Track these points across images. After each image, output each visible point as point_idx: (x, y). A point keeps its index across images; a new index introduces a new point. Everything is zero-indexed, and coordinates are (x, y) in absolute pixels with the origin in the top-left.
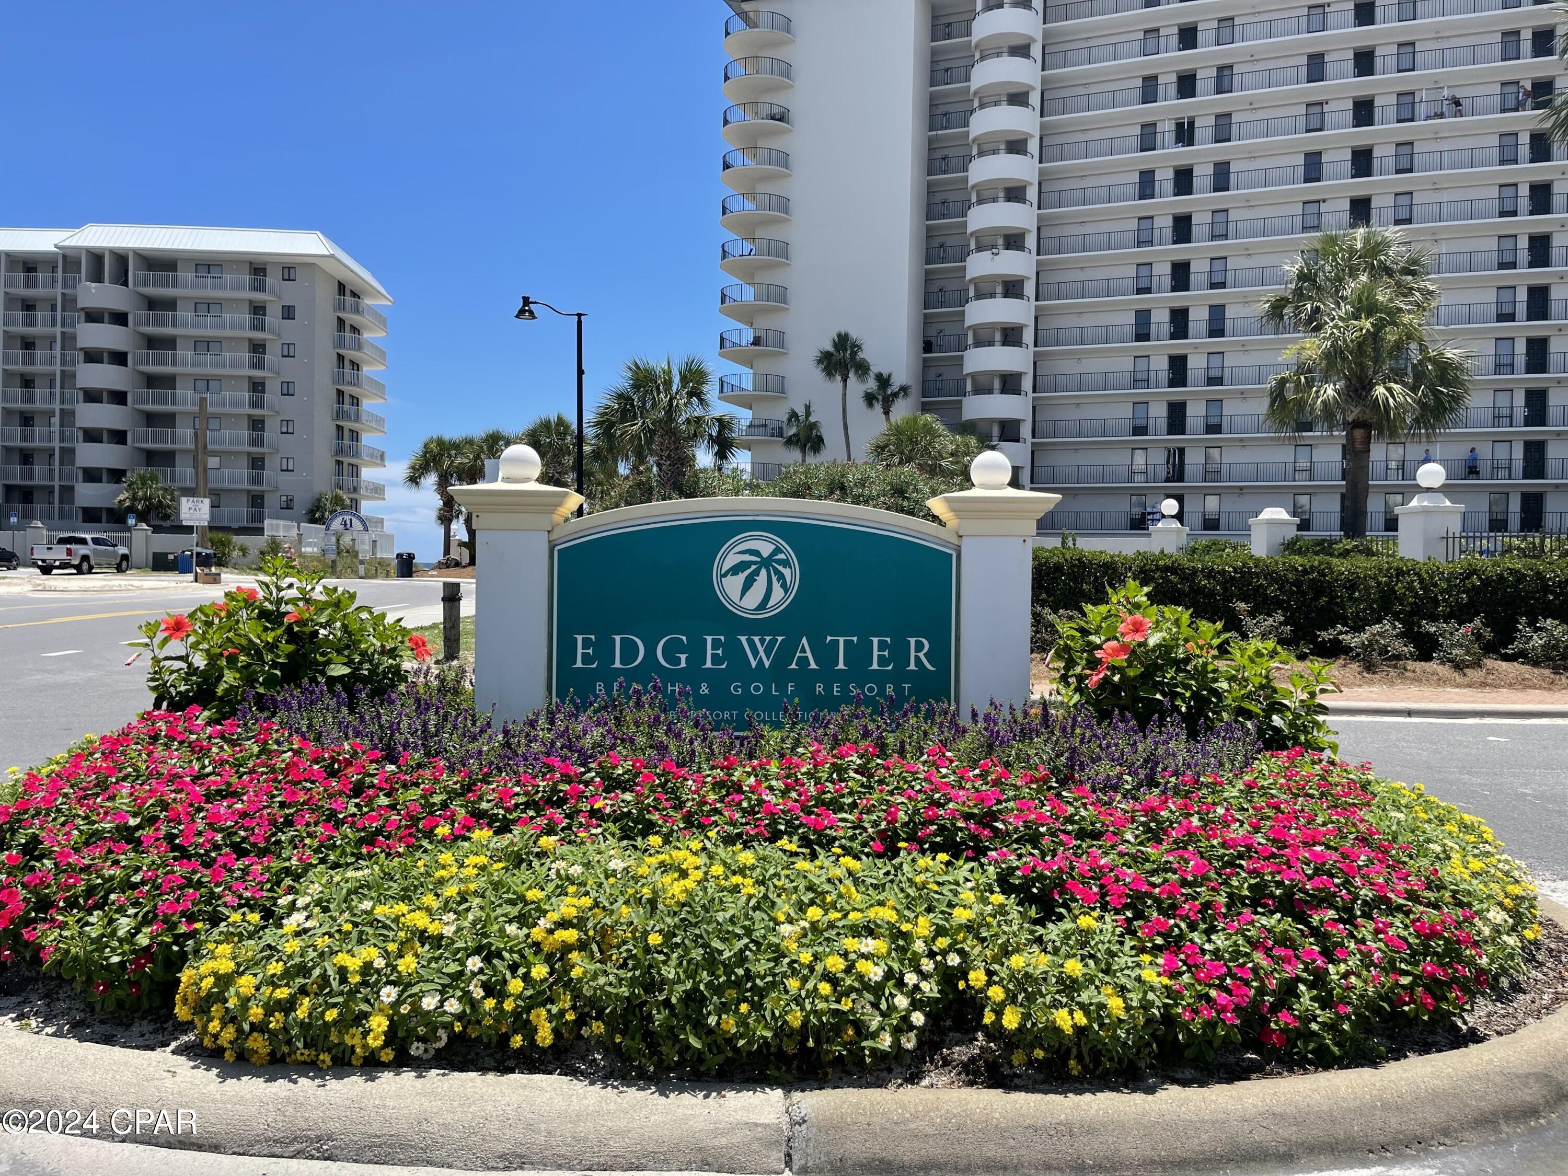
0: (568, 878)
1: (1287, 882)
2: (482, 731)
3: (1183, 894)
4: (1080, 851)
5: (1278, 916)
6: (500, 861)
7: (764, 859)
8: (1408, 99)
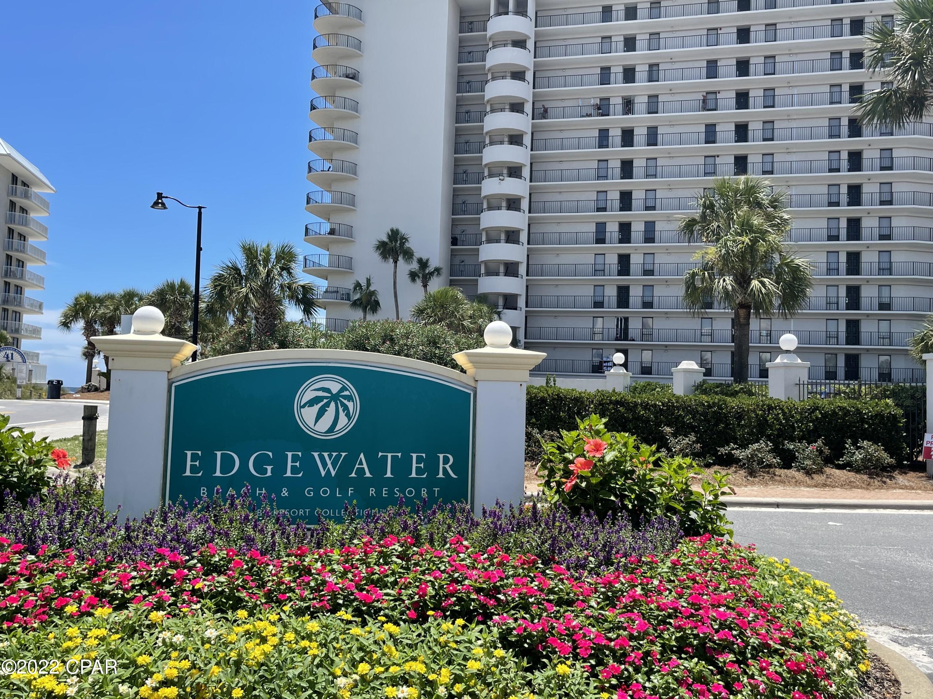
0: (172, 645)
1: (701, 635)
2: (108, 527)
3: (631, 646)
4: (558, 615)
5: (696, 660)
6: (117, 632)
7: (326, 626)
8: (771, 93)
